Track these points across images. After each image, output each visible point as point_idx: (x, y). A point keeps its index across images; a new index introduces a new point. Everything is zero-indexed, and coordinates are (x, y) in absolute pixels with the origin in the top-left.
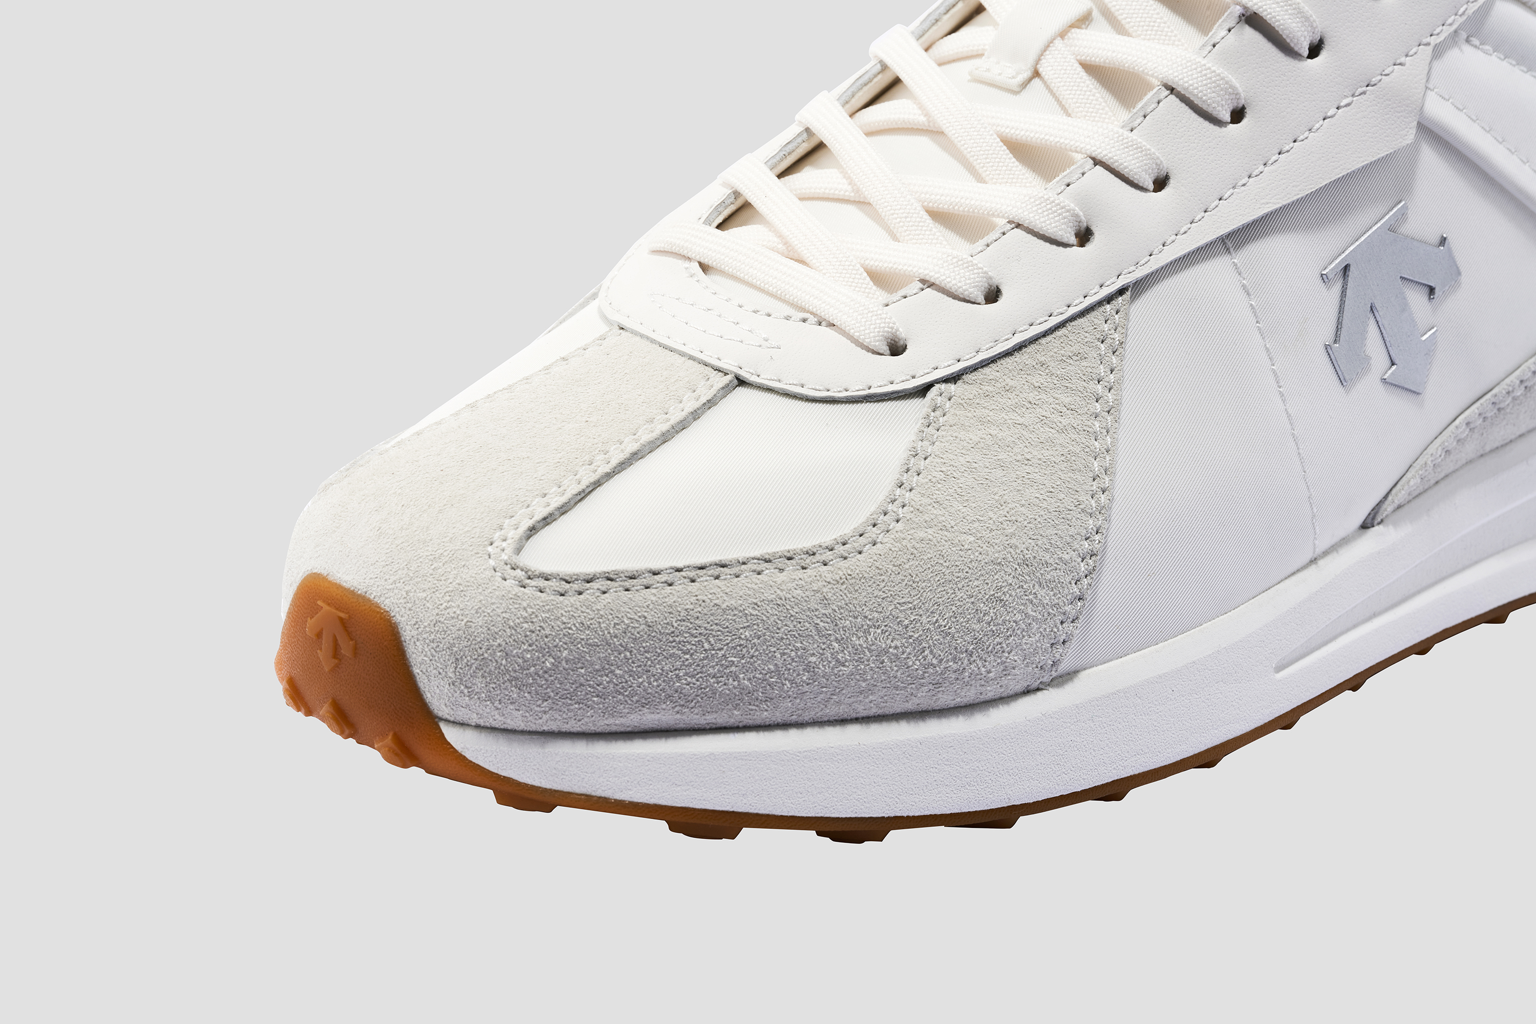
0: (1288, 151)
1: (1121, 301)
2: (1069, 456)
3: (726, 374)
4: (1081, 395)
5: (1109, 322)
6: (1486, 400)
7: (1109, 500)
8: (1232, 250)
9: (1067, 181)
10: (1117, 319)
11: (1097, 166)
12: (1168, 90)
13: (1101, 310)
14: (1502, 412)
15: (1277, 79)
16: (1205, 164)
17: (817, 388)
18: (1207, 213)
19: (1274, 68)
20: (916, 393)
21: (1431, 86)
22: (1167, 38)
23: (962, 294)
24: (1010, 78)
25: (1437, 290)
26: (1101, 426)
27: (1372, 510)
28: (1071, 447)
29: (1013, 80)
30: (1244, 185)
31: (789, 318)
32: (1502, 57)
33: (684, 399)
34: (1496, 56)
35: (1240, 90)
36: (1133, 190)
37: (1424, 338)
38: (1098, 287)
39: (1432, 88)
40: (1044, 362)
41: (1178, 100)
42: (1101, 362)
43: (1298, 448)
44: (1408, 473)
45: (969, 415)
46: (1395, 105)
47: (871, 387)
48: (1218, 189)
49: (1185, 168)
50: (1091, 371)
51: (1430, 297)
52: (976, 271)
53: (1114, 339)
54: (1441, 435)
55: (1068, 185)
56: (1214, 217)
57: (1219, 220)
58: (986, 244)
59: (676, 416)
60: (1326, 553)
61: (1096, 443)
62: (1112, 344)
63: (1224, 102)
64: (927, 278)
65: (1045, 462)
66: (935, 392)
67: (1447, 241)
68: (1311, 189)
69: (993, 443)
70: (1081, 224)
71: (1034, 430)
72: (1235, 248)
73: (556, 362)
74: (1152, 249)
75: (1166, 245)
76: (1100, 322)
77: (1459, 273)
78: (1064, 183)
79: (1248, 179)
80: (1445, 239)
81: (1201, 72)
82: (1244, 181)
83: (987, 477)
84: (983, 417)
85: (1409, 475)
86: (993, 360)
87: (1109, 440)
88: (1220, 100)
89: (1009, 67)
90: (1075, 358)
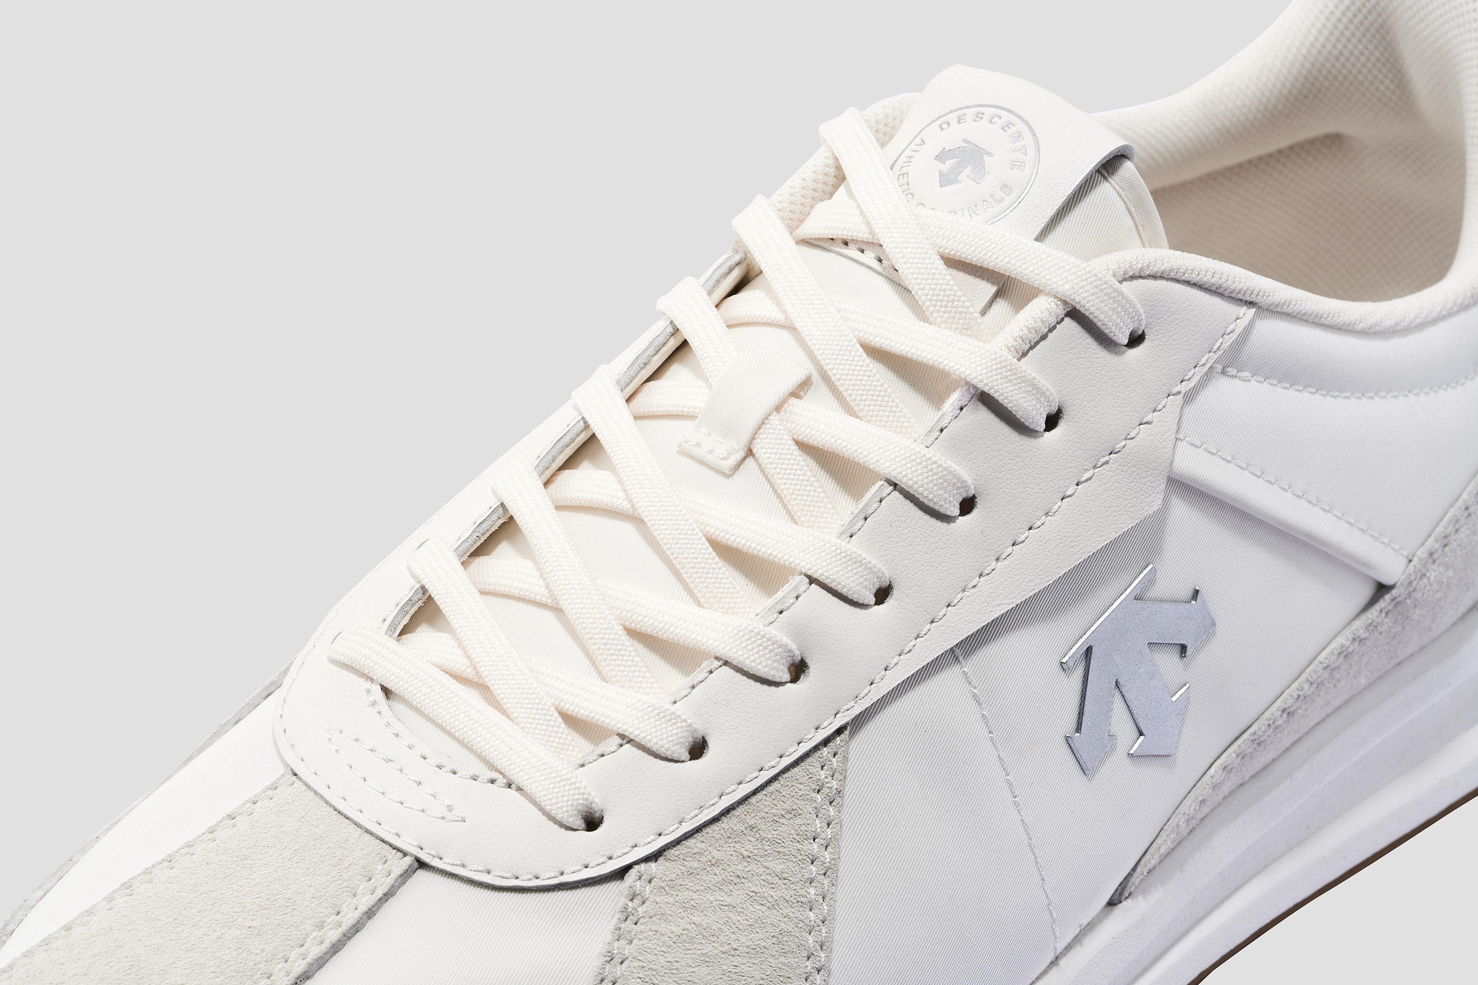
0: (1022, 542)
1: (838, 743)
2: (780, 936)
3: (405, 855)
4: (794, 860)
5: (825, 767)
6: (1245, 740)
7: (825, 980)
8: (961, 658)
9: (780, 608)
10: (835, 763)
11: (813, 585)
12: (891, 486)
13: (817, 756)
14: (1263, 745)
15: (1010, 462)
16: (932, 568)
17: (504, 875)
18: (933, 624)
19: (1008, 449)
20: (613, 876)
21: (1181, 436)
22: (891, 414)
23: (664, 753)
24: (721, 459)
25: (1188, 649)
26: (817, 893)
27: (1120, 885)
28: (783, 925)
29: (725, 462)
30: (974, 587)
31: (476, 778)
32: (1262, 379)
33: (359, 892)
34: (1255, 380)
35: (970, 481)
36: (852, 609)
37: (1174, 699)
38: (813, 730)
39: (1183, 438)
40: (755, 826)
41: (901, 496)
42: (817, 816)
43: (1036, 857)
44: (1159, 838)
45: (671, 900)
46: (1140, 470)
47: (563, 872)
48: (946, 595)
49: (909, 575)
50: (806, 829)
51: (1181, 654)
52: (679, 725)
53: (831, 788)
54: (1195, 788)
55: (781, 612)
56: (941, 628)
57: (946, 631)
58: (691, 685)
59: (350, 918)
60: (1068, 948)
61: (811, 914)
62: (829, 794)
63: (952, 499)
64: (626, 734)
65: (753, 949)
66: (633, 877)
67: (1199, 594)
68: (1048, 581)
69: (697, 933)
70: (794, 658)
71: (742, 910)
72: (965, 656)
73: (221, 821)
74: (873, 677)
75: (888, 669)
76: (815, 770)
77: (1214, 624)
78: (776, 611)
79: (978, 579)
80: (1197, 591)
81: (926, 467)
82: (974, 582)
83: (689, 978)
84: (686, 901)
85: (1159, 841)
86: (698, 830)
87: (825, 907)
88: (948, 497)
89: (721, 442)
90: (788, 816)
